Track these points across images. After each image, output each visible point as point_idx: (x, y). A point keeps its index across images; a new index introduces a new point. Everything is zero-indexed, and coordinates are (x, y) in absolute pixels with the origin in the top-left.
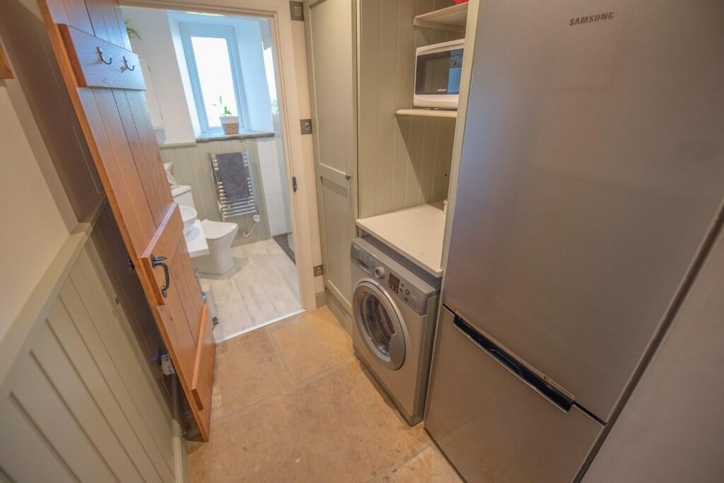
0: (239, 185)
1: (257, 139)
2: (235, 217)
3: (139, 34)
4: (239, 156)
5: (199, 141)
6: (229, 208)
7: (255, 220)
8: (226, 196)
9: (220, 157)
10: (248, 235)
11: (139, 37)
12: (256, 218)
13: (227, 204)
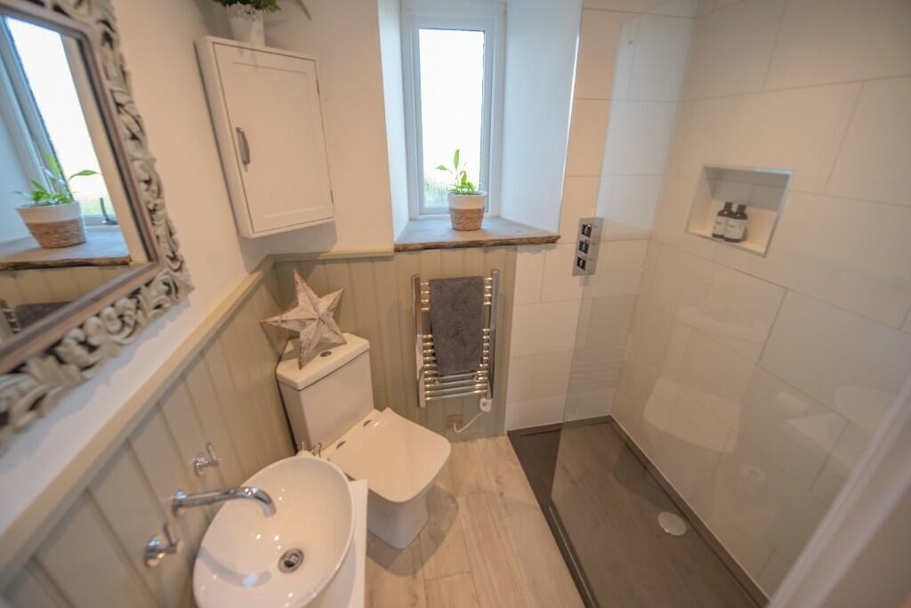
0: (464, 344)
1: (519, 248)
2: (444, 399)
3: (310, 10)
4: (476, 284)
5: (400, 249)
6: (438, 384)
7: (482, 407)
8: (435, 361)
9: (438, 285)
10: (460, 431)
11: (306, 11)
12: (485, 404)
13: (436, 375)
